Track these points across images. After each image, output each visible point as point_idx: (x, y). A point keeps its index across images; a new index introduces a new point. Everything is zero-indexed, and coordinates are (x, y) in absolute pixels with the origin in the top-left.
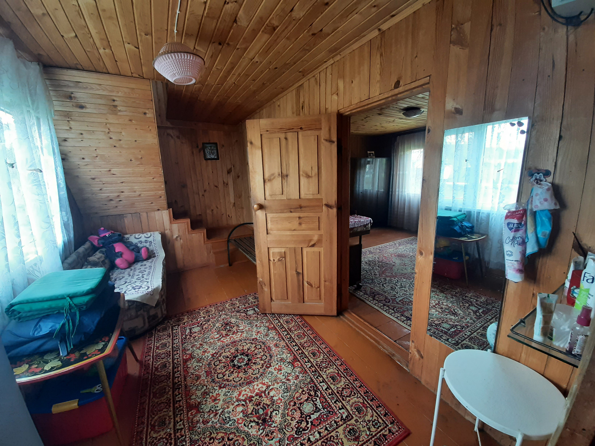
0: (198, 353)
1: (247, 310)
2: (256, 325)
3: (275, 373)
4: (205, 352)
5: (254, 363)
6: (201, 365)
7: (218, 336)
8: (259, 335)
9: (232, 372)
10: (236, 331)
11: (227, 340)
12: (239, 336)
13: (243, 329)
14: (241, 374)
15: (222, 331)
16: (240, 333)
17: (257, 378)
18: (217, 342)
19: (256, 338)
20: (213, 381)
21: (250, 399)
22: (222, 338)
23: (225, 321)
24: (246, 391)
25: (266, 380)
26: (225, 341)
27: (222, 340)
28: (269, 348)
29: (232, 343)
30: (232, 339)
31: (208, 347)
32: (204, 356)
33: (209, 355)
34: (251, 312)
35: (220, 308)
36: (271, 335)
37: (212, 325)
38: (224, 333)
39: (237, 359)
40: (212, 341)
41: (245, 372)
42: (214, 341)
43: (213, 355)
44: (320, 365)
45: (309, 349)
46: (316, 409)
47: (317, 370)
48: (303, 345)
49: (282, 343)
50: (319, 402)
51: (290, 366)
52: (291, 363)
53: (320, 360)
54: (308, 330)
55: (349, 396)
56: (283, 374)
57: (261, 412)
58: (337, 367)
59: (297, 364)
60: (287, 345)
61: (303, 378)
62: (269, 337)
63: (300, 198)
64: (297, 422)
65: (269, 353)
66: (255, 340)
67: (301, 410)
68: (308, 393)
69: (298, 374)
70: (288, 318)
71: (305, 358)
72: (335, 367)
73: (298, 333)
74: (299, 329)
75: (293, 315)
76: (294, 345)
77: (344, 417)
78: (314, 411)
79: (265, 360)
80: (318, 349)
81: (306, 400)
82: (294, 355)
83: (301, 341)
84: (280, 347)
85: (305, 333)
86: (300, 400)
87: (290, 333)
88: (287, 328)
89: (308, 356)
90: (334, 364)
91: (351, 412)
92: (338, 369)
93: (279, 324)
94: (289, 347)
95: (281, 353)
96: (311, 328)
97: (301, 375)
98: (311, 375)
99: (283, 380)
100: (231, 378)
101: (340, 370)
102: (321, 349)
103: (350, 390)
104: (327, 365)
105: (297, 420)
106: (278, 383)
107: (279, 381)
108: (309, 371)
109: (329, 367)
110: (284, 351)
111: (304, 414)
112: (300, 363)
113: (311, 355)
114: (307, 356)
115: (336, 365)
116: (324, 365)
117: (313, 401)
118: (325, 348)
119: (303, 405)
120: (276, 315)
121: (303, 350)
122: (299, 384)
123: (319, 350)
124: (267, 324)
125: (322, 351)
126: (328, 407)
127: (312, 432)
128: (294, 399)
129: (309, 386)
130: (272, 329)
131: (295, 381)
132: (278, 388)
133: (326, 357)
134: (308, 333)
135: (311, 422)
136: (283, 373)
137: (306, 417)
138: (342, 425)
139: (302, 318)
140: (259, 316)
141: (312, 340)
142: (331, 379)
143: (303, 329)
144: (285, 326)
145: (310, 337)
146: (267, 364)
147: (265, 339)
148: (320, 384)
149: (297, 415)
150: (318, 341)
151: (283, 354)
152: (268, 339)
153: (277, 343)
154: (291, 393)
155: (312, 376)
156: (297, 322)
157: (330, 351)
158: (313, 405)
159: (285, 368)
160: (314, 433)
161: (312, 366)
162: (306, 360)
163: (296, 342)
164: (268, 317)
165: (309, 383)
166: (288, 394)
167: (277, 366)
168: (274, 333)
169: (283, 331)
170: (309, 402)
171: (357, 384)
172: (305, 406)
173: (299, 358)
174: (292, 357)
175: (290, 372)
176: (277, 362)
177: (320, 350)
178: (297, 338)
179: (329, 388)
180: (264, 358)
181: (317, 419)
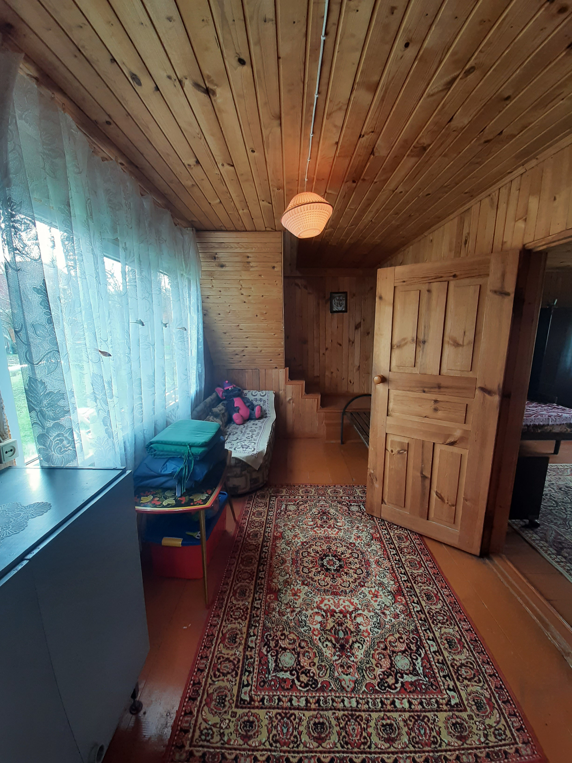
0: (289, 534)
1: (351, 505)
2: (358, 527)
3: (369, 596)
4: (295, 536)
5: (346, 573)
6: (289, 549)
7: (312, 523)
8: (359, 541)
9: (319, 572)
10: (332, 526)
11: (321, 532)
12: (335, 533)
13: (341, 526)
14: (328, 579)
15: (317, 520)
16: (337, 530)
17: (346, 593)
18: (310, 530)
19: (354, 544)
20: (297, 572)
21: (333, 613)
22: (316, 527)
23: (323, 509)
24: (329, 602)
25: (355, 601)
26: (318, 532)
27: (315, 529)
28: (368, 563)
29: (326, 538)
30: (326, 533)
31: (299, 532)
32: (293, 541)
33: (299, 541)
34: (354, 509)
35: (321, 492)
36: (373, 547)
37: (308, 508)
38: (319, 522)
39: (327, 558)
40: (305, 526)
41: (333, 578)
42: (307, 528)
43: (303, 543)
44: (433, 616)
45: (423, 587)
46: (413, 671)
47: (427, 619)
48: (415, 577)
49: (386, 563)
50: (420, 663)
51: (390, 597)
52: (392, 593)
53: (436, 609)
54: (427, 561)
55: (469, 680)
56: (378, 603)
57: (341, 635)
58: (461, 631)
59: (401, 599)
60: (392, 568)
61: (405, 621)
62: (371, 549)
63: (440, 374)
64: (383, 672)
65: (366, 568)
66: (352, 545)
67: (392, 661)
68: (407, 643)
69: (399, 613)
70: (402, 533)
71: (413, 596)
72: (457, 629)
73: (412, 558)
74: (415, 554)
75: (409, 530)
76: (403, 572)
77: (453, 702)
78: (410, 671)
79: (360, 574)
80: (436, 592)
81: (403, 652)
82: (400, 585)
83: (414, 571)
84: (382, 566)
85: (422, 562)
86: (393, 647)
87: (400, 555)
88: (397, 546)
89: (419, 595)
90: (457, 624)
91: (466, 703)
92: (462, 633)
93: (388, 537)
94: (394, 572)
95: (382, 575)
96: (433, 559)
97: (403, 616)
98: (417, 622)
99: (376, 610)
100: (316, 578)
101: (464, 637)
102: (441, 594)
103: (473, 672)
104: (445, 621)
105: (383, 670)
106: (369, 611)
107: (371, 609)
108: (415, 616)
109: (448, 625)
110: (386, 573)
111: (394, 667)
112: (405, 599)
113: (424, 596)
114: (417, 594)
115: (459, 627)
116: (440, 618)
117: (412, 659)
118: (447, 596)
119: (396, 656)
120: (386, 523)
121: (414, 585)
122: (397, 626)
123: (437, 594)
124: (372, 531)
125: (441, 598)
126: (432, 678)
127: (400, 696)
128: (386, 641)
129: (411, 636)
130: (376, 539)
131: (393, 620)
132: (369, 617)
133: (446, 608)
134: (426, 564)
135: (402, 683)
136: (378, 601)
137: (397, 673)
138: (445, 711)
139: (423, 540)
140: (363, 517)
141: (431, 576)
142: (445, 642)
143: (420, 555)
144: (395, 542)
145: (428, 571)
146: (361, 581)
147: (365, 550)
148: (427, 641)
149: (386, 663)
150: (439, 581)
151: (384, 578)
152: (369, 550)
153: (380, 560)
154: (383, 631)
155: (418, 625)
156: (414, 543)
157: (455, 603)
158: (410, 663)
159: (383, 596)
160: (403, 698)
161: (422, 611)
162: (416, 600)
163: (405, 570)
164: (374, 521)
165: (412, 632)
166: (380, 631)
167: (373, 590)
168: (379, 547)
169: (391, 548)
170: (405, 656)
171: (488, 669)
172: (398, 658)
173: (405, 592)
174: (395, 587)
175: (388, 604)
176: (374, 584)
177: (439, 595)
178: (409, 565)
179: (439, 652)
180: (359, 571)
181: (412, 683)
